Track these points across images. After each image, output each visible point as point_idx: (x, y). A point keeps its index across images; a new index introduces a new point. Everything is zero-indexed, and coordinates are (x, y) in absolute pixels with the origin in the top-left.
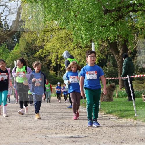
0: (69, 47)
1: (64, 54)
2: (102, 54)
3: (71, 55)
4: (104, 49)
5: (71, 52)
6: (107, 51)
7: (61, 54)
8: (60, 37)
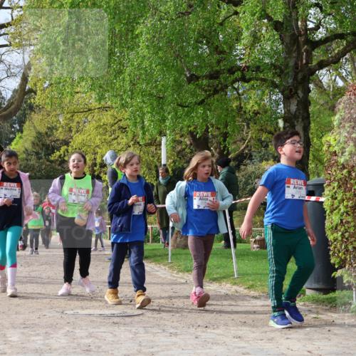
0: (119, 144)
2: (180, 158)
4: (184, 149)
7: (102, 156)
8: (102, 124)
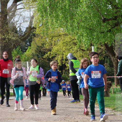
1: (69, 56)
3: (74, 57)
5: (74, 54)
6: (105, 53)
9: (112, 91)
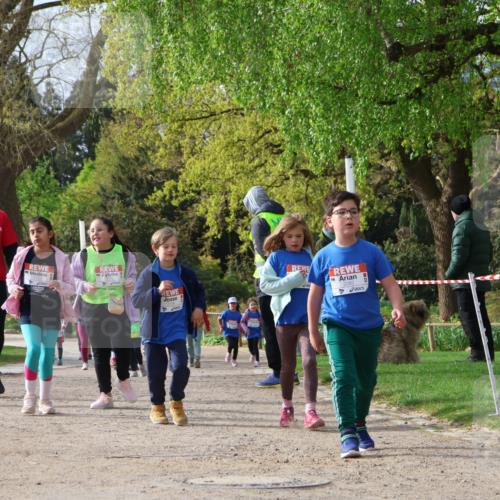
2: (381, 197)
3: (273, 202)
5: (273, 190)
7: (240, 198)
8: (235, 139)
9: (427, 338)
